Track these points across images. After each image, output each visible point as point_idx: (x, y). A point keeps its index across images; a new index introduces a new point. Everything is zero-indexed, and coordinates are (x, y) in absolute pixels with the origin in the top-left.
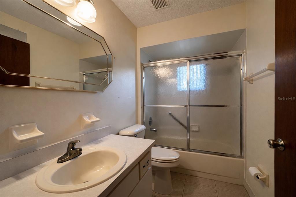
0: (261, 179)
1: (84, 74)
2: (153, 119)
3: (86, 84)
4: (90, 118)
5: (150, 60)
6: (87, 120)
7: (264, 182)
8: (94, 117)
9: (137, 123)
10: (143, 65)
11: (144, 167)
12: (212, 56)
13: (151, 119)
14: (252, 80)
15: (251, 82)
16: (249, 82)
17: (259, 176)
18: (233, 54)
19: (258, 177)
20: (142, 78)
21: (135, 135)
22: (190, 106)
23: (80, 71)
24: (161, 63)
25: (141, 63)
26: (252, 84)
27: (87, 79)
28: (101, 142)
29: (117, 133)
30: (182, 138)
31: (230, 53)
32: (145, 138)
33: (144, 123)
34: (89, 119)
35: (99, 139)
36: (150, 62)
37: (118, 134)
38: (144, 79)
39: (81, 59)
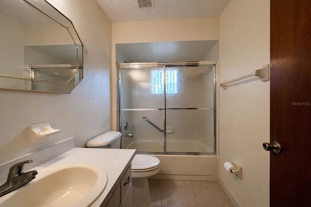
0: (235, 173)
1: (32, 68)
2: (129, 124)
3: (35, 82)
4: (43, 130)
5: (125, 61)
6: (38, 133)
7: (237, 175)
8: (50, 128)
9: (111, 130)
10: (119, 66)
11: (125, 184)
12: (185, 63)
13: (127, 124)
14: (227, 87)
15: (226, 88)
16: (224, 87)
17: (233, 170)
18: (204, 63)
19: (232, 172)
20: (118, 79)
21: (109, 146)
22: (167, 109)
23: (26, 63)
24: (136, 65)
25: (117, 63)
26: (226, 89)
27: (38, 75)
28: (60, 159)
29: (83, 144)
30: (158, 141)
31: (201, 63)
32: (121, 148)
33: (120, 130)
34: (43, 132)
35: (59, 156)
36: (126, 63)
37: (86, 146)
38: (120, 80)
39: (27, 46)
